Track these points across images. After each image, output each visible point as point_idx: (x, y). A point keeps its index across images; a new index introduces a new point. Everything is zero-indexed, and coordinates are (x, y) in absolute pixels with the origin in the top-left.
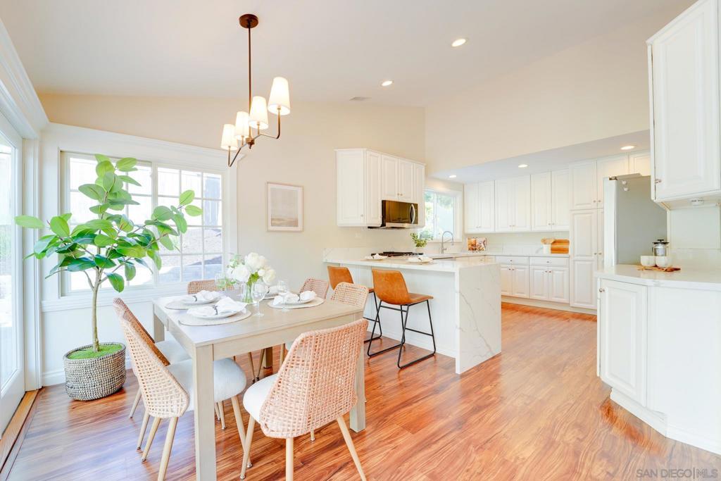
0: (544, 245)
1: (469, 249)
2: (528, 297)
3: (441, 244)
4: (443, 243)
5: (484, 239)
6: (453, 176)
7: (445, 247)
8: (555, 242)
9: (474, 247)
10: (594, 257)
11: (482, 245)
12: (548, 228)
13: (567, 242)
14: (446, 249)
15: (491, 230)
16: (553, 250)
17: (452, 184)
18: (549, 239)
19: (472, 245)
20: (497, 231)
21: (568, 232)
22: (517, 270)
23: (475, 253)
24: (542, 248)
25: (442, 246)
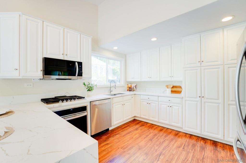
0: (167, 89)
1: (128, 90)
2: (158, 121)
3: (109, 88)
4: (110, 87)
5: (135, 85)
6: (115, 48)
7: (112, 90)
8: (173, 87)
9: (130, 89)
10: (199, 99)
11: (135, 88)
12: (169, 79)
13: (180, 87)
14: (112, 91)
15: (139, 80)
16: (172, 92)
17: (116, 53)
18: (170, 85)
19: (129, 88)
20: (142, 80)
21: (182, 81)
22: (152, 104)
23: (131, 93)
24: (166, 90)
25: (110, 89)
